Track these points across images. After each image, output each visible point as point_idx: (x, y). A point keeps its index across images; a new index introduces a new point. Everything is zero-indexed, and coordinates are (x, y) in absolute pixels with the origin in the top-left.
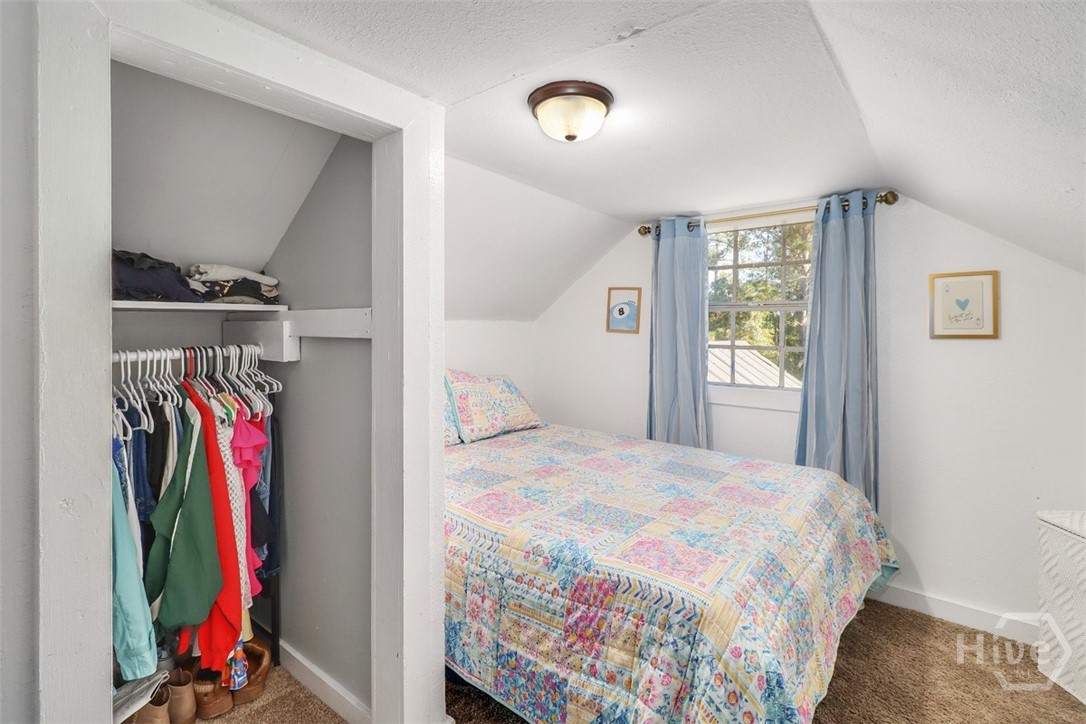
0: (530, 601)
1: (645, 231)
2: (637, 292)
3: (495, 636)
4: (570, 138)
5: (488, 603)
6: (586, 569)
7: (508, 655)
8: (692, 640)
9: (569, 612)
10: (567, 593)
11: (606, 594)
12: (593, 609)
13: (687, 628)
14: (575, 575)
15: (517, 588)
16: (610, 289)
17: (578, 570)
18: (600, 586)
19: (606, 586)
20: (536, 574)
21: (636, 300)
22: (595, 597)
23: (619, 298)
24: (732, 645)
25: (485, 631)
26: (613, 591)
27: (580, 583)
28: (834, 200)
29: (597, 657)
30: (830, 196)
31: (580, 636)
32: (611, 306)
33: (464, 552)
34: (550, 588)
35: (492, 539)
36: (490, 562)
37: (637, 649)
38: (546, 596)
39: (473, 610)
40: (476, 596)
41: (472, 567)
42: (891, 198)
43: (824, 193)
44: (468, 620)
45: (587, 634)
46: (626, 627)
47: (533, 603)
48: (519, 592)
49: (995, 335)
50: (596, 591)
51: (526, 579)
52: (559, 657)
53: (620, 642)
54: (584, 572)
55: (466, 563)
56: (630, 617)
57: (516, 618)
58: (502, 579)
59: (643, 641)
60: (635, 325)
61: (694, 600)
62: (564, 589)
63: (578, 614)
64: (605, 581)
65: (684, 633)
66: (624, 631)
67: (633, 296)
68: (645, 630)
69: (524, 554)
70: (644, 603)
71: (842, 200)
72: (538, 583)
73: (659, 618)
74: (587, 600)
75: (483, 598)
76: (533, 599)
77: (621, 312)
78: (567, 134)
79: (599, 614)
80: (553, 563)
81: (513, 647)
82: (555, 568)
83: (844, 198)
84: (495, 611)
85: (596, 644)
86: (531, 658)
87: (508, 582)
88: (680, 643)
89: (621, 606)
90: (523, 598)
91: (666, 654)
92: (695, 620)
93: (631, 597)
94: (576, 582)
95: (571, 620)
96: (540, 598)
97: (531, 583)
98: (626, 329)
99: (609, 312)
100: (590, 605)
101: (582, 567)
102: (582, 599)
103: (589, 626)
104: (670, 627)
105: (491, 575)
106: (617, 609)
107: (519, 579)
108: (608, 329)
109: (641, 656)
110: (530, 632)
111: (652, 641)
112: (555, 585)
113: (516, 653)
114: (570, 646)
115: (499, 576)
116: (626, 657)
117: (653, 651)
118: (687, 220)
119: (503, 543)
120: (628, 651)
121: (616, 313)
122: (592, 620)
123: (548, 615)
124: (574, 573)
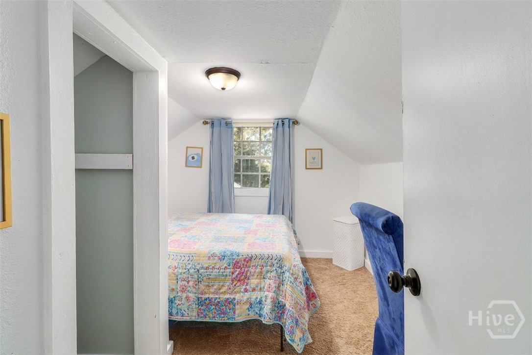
0: (214, 275)
1: (205, 123)
2: (201, 149)
3: (197, 295)
4: (223, 89)
5: (191, 283)
6: (238, 256)
7: (205, 300)
8: (281, 267)
9: (233, 273)
10: (231, 266)
11: (247, 262)
12: (243, 269)
13: (279, 263)
14: (234, 259)
15: (206, 272)
16: (187, 147)
17: (234, 257)
18: (245, 260)
19: (247, 259)
20: (216, 264)
21: (201, 153)
22: (243, 265)
23: (191, 152)
24: (293, 264)
25: (190, 295)
26: (250, 260)
27: (236, 262)
28: (280, 121)
29: (247, 285)
30: (279, 119)
31: (239, 280)
32: (188, 155)
33: (173, 266)
34: (223, 267)
35: (189, 257)
36: (190, 266)
37: (262, 277)
38: (222, 270)
39: (183, 288)
40: (184, 282)
41: (180, 271)
42: (296, 122)
43: (277, 118)
44: (179, 294)
45: (241, 278)
46: (257, 271)
47: (216, 275)
48: (208, 273)
49: (321, 168)
50: (243, 262)
51: (211, 267)
52: (230, 291)
53: (255, 276)
54: (237, 257)
55: (176, 270)
56: (258, 267)
57: (207, 284)
58: (198, 271)
59: (264, 273)
60: (200, 164)
61: (280, 254)
62: (229, 266)
63: (237, 272)
64: (246, 258)
65: (278, 265)
66: (256, 273)
67: (199, 151)
68: (265, 269)
69: (207, 258)
70: (263, 261)
71: (282, 121)
72: (217, 267)
73: (269, 263)
74: (240, 267)
75: (188, 282)
76: (215, 274)
77: (193, 158)
78: (222, 87)
79: (246, 270)
80: (222, 257)
81: (207, 296)
82: (224, 259)
83: (283, 120)
84: (196, 285)
85: (246, 281)
86: (217, 296)
87: (201, 271)
88: (277, 269)
89: (254, 264)
90: (210, 275)
91: (274, 274)
92: (281, 260)
93: (258, 260)
94: (234, 262)
95: (234, 276)
96: (219, 272)
97: (213, 268)
98: (195, 166)
99: (187, 158)
100: (241, 268)
101: (236, 256)
102: (238, 267)
103: (242, 276)
104: (273, 265)
105: (192, 271)
106: (253, 266)
107: (207, 268)
108: (186, 166)
109: (264, 278)
110: (215, 287)
111: (268, 272)
112: (225, 265)
113: (209, 298)
114: (235, 285)
115: (196, 270)
116: (258, 281)
117: (269, 275)
118: (225, 121)
119: (195, 257)
120: (258, 279)
121: (190, 158)
122: (243, 273)
123: (223, 278)
124: (233, 259)
